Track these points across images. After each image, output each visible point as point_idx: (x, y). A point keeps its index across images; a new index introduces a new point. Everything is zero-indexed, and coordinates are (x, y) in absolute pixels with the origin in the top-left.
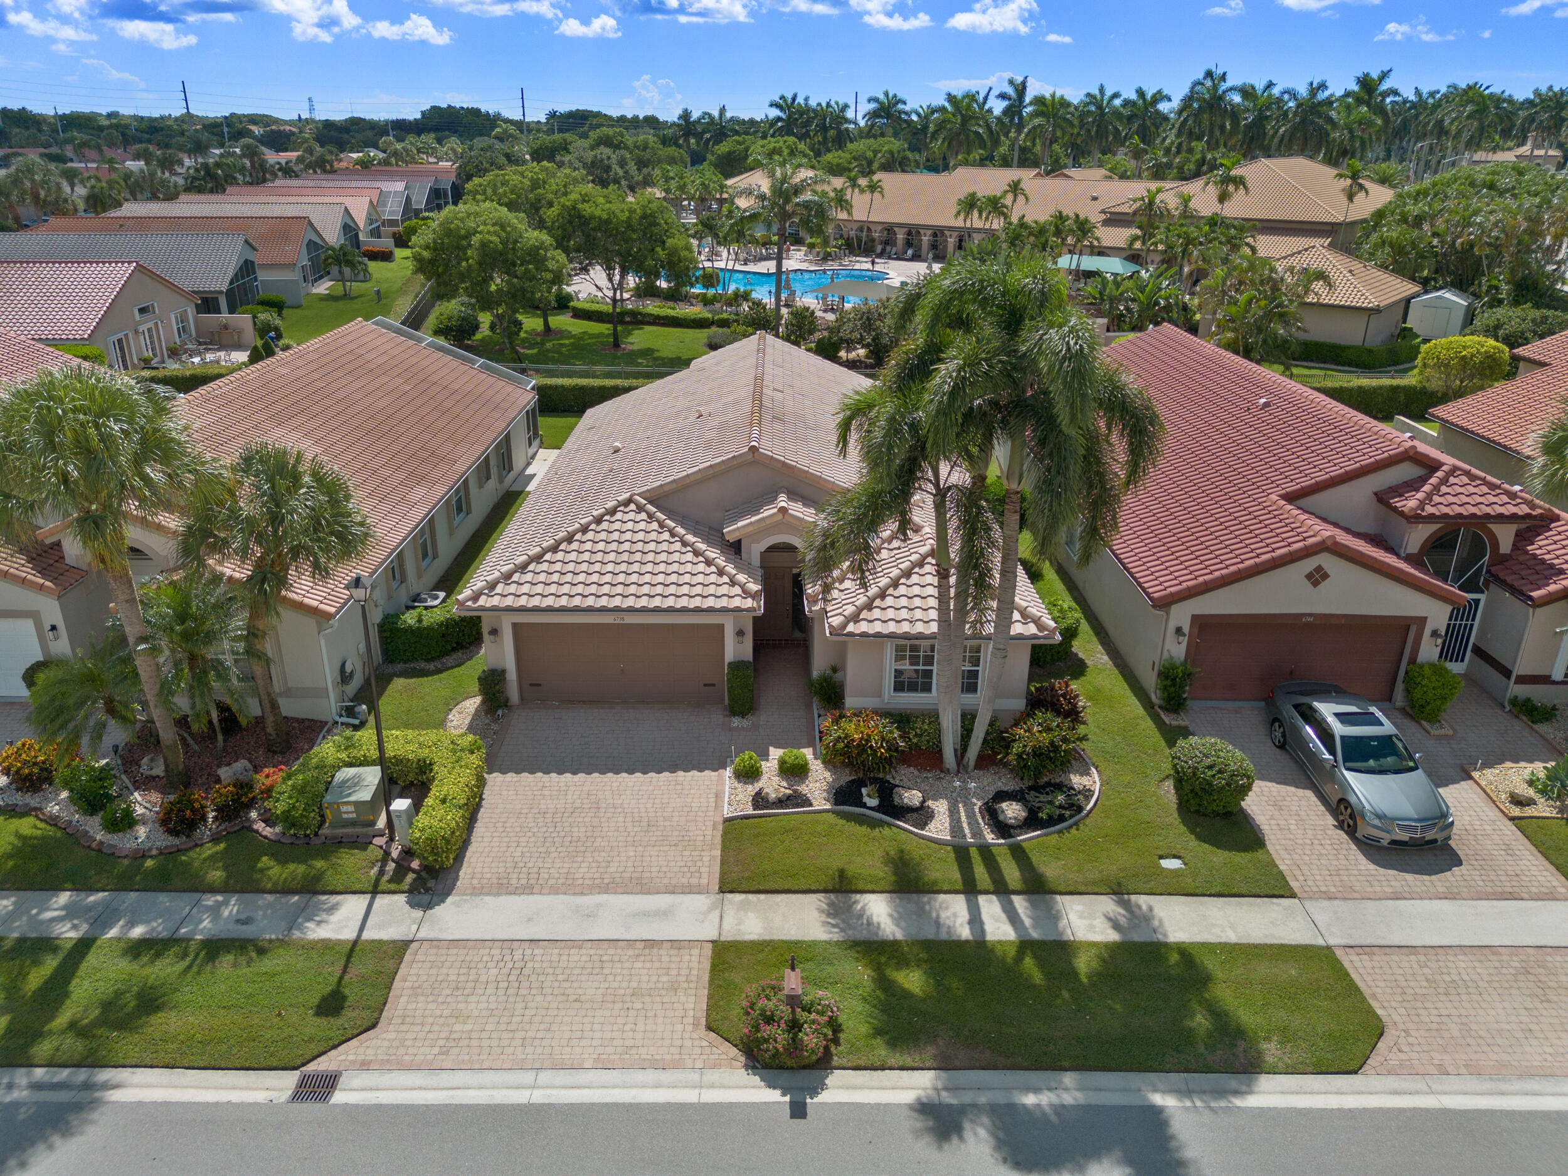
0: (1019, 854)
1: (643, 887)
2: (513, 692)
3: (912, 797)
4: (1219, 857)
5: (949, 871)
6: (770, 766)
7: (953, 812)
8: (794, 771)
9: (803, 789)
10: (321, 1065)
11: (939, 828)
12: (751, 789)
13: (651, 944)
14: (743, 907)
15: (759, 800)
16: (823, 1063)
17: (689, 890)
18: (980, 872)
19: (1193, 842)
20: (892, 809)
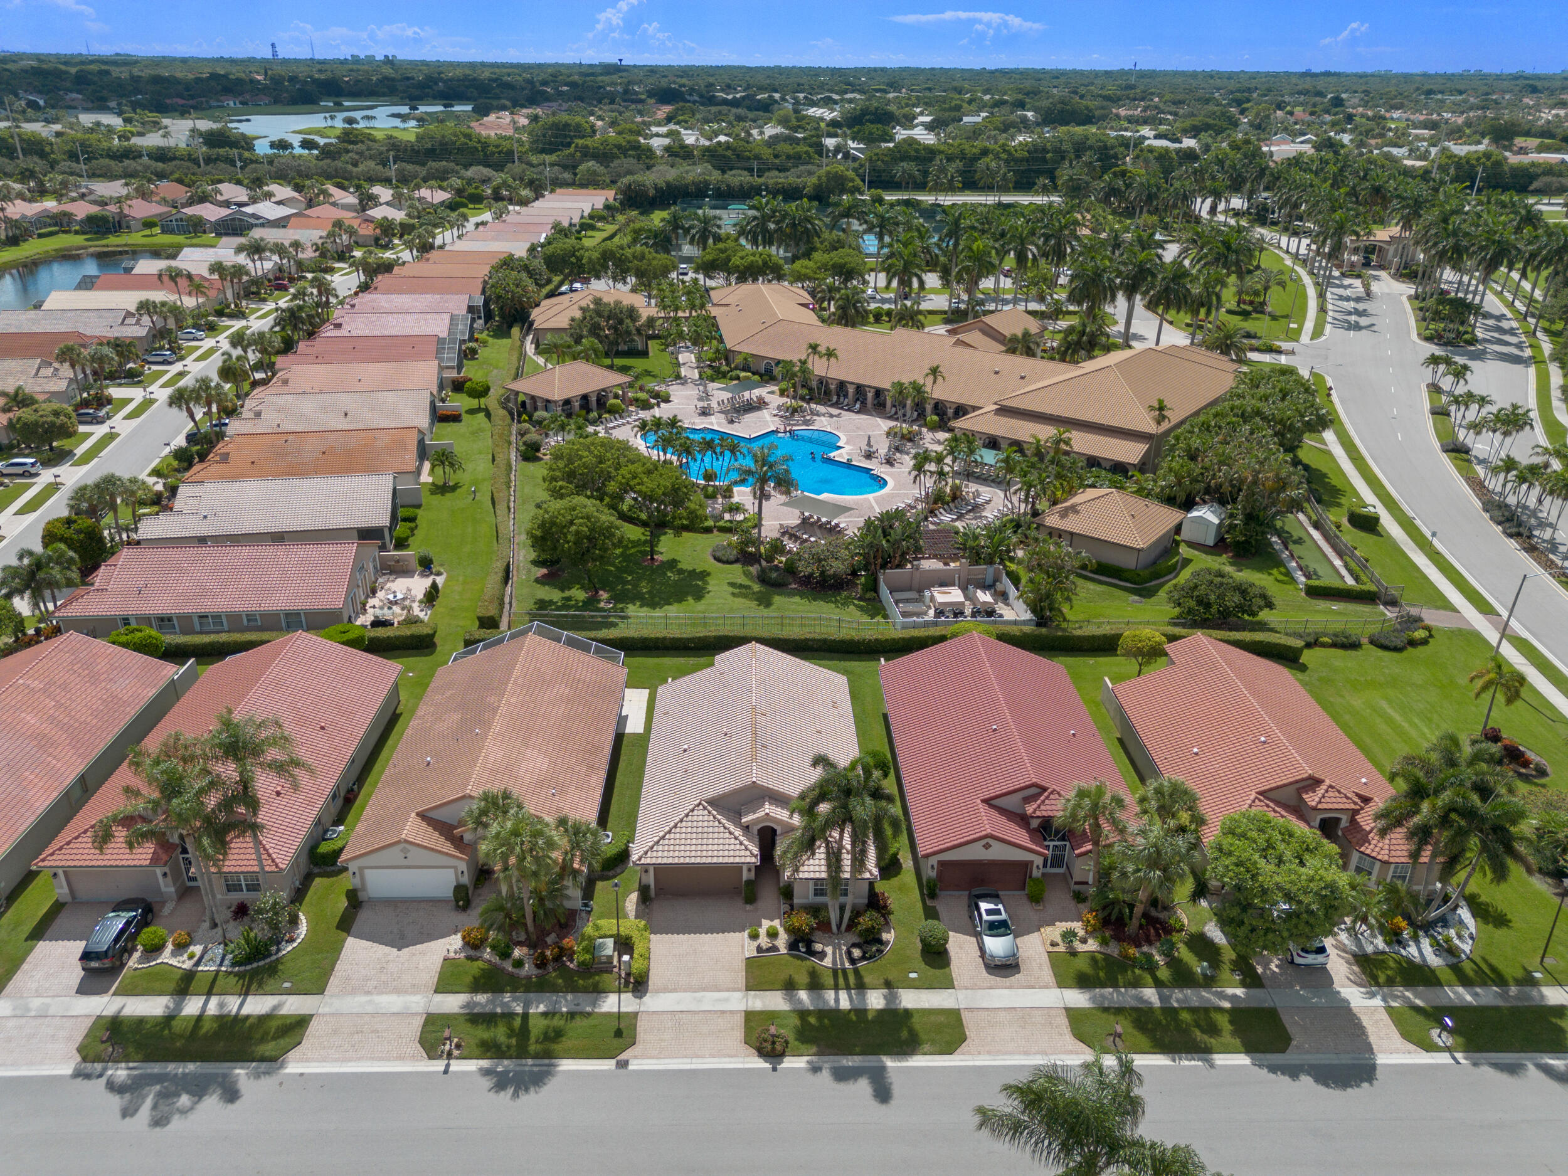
0: (856, 972)
1: (717, 989)
2: (652, 893)
3: (818, 947)
4: (932, 972)
5: (829, 980)
6: (762, 931)
7: (834, 953)
8: (772, 934)
9: (776, 943)
10: (622, 1057)
11: (828, 962)
12: (756, 944)
13: (723, 1012)
14: (755, 997)
15: (759, 949)
16: (783, 1055)
17: (734, 990)
18: (841, 981)
19: (923, 965)
20: (811, 952)
